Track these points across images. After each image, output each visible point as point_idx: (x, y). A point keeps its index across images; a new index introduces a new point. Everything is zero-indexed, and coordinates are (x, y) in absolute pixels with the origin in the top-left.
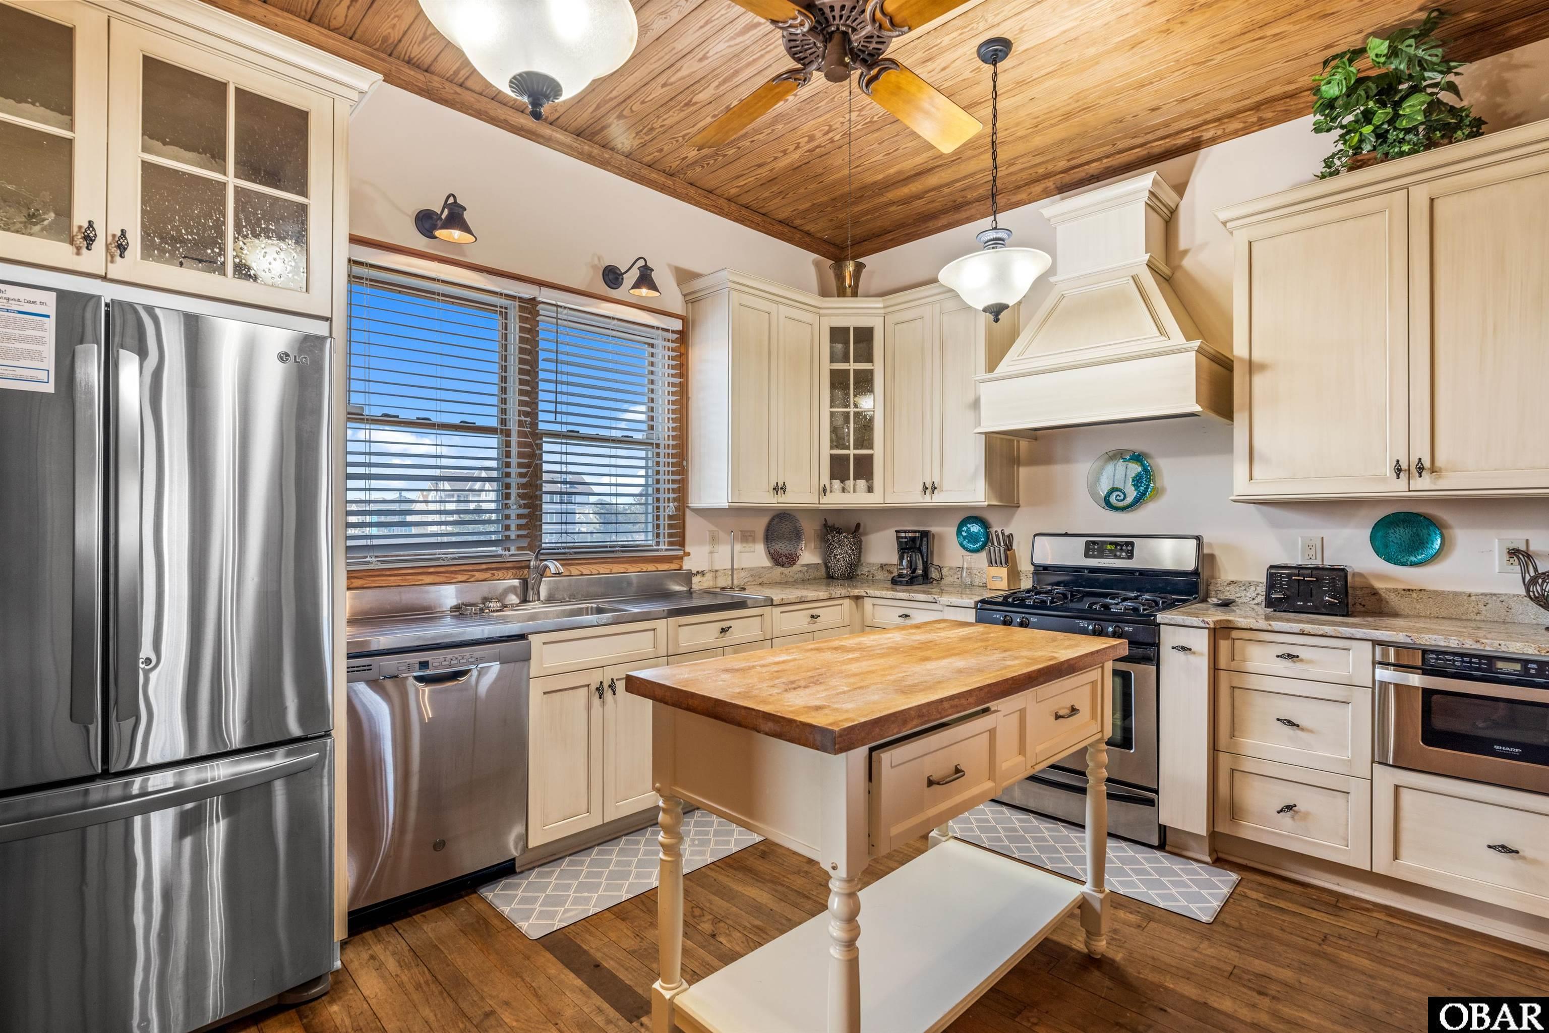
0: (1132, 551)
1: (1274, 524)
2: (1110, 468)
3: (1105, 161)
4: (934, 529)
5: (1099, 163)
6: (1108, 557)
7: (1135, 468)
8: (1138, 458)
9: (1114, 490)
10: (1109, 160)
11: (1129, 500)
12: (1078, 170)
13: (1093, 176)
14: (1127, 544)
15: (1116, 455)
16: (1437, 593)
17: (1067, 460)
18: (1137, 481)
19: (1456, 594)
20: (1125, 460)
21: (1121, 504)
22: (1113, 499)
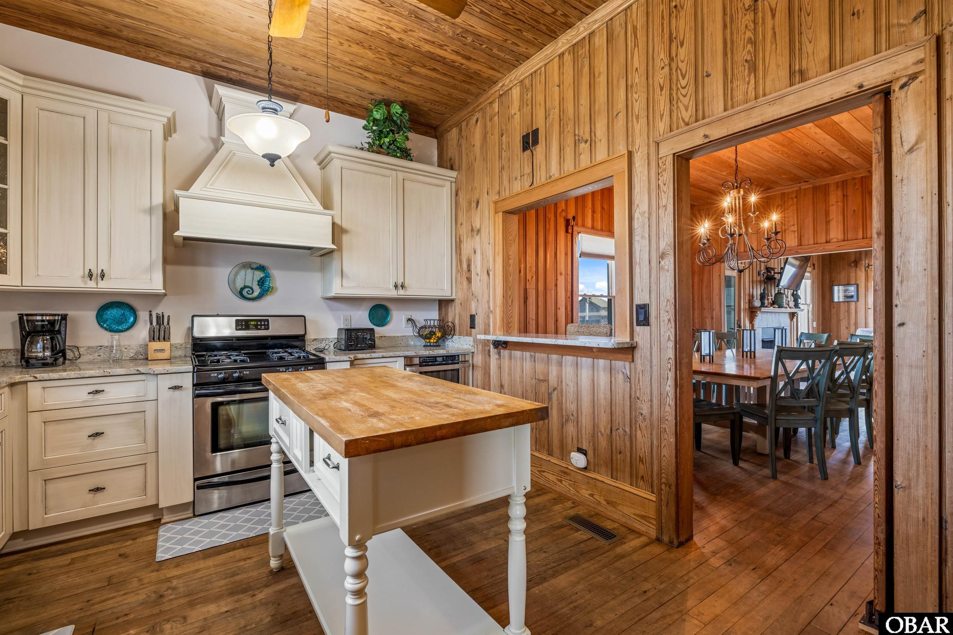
0: (268, 325)
1: (331, 309)
2: (243, 272)
3: (242, 75)
4: (71, 313)
5: (238, 74)
6: (252, 329)
7: (259, 275)
8: (262, 268)
9: (245, 287)
10: (245, 76)
11: (256, 294)
12: (222, 69)
13: (231, 79)
14: (265, 321)
15: (247, 266)
16: (390, 337)
17: (209, 264)
18: (261, 283)
19: (395, 337)
20: (252, 269)
21: (250, 296)
22: (244, 292)
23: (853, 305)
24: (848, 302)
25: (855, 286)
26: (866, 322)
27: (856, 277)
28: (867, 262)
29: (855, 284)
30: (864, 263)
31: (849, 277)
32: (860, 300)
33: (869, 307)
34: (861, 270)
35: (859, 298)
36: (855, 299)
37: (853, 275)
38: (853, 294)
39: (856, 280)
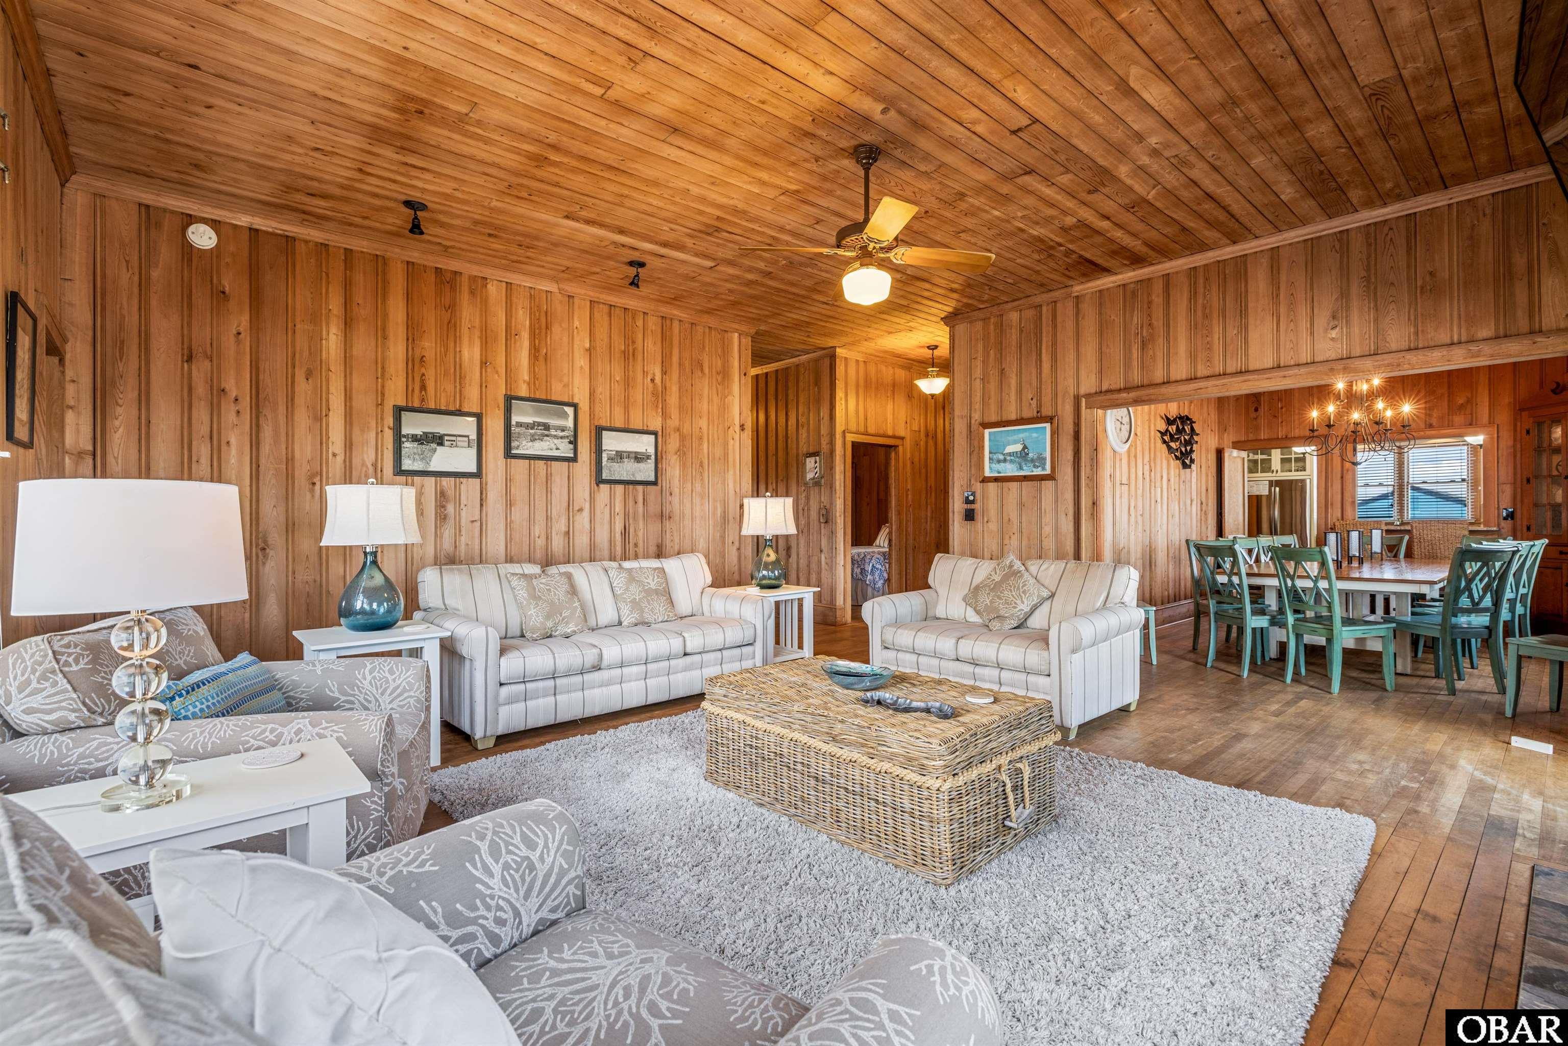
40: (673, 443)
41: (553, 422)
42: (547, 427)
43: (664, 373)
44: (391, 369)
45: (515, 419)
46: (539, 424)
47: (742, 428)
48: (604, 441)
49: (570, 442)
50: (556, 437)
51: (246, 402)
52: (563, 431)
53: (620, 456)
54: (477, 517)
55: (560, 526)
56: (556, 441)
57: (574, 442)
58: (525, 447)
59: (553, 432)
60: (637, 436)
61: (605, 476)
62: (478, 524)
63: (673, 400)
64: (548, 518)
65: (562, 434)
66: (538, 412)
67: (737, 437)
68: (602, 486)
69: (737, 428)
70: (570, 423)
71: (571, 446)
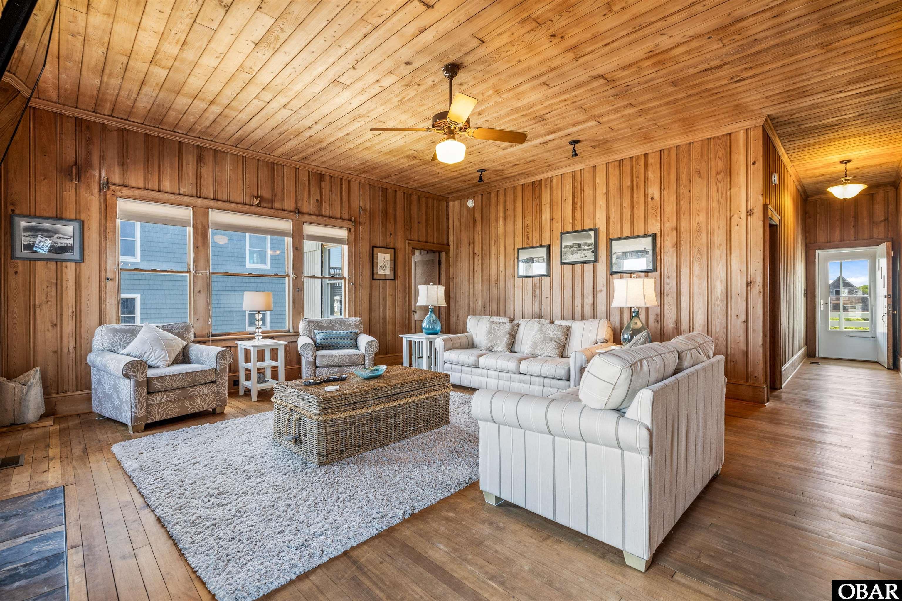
23: (70, 270)
24: (57, 261)
25: (77, 224)
26: (100, 310)
27: (77, 203)
28: (103, 174)
29: (75, 220)
30: (97, 175)
31: (60, 201)
32: (86, 257)
33: (110, 275)
34: (89, 188)
35: (86, 253)
36: (75, 255)
37: (69, 195)
38: (70, 242)
39: (78, 211)
40: (670, 240)
41: (583, 242)
42: (580, 245)
43: (662, 190)
44: (517, 233)
45: (564, 244)
46: (576, 244)
47: (750, 213)
48: (614, 247)
49: (593, 252)
50: (584, 250)
51: (480, 256)
52: (588, 246)
53: (625, 255)
54: (549, 296)
55: (589, 300)
56: (585, 252)
57: (596, 251)
58: (570, 258)
59: (583, 248)
60: (638, 240)
61: (614, 269)
62: (549, 299)
63: (670, 208)
64: (583, 296)
65: (587, 248)
66: (575, 238)
67: (744, 222)
68: (614, 275)
69: (744, 215)
70: (592, 241)
71: (593, 254)
